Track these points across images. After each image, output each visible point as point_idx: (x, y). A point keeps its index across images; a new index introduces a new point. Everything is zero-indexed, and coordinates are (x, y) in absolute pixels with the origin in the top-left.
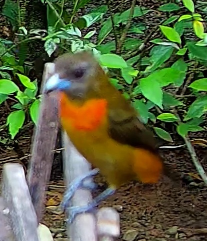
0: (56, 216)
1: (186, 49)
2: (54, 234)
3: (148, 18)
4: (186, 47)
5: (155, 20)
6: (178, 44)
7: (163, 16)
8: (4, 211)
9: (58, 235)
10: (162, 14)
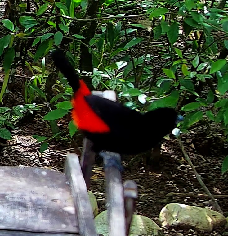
0: (98, 186)
1: (179, 82)
2: (96, 197)
3: (155, 63)
4: (179, 81)
5: (160, 64)
6: (173, 79)
7: (164, 62)
8: (67, 182)
9: (99, 197)
10: (164, 61)
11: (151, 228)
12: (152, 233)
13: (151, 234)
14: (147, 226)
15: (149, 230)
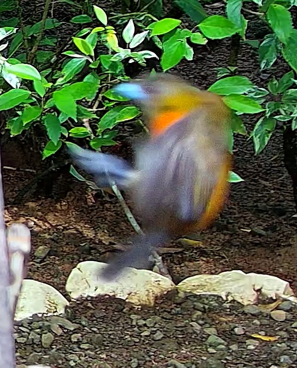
3: (60, 30)
4: (99, 60)
6: (91, 57)
10: (75, 26)
11: (53, 302)
12: (55, 310)
13: (52, 311)
14: (46, 298)
15: (49, 305)
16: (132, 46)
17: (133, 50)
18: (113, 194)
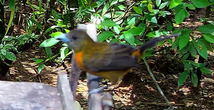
4: (145, 16)
6: (141, 15)
8: (58, 94)
16: (160, 8)
17: (160, 10)
18: (151, 79)
